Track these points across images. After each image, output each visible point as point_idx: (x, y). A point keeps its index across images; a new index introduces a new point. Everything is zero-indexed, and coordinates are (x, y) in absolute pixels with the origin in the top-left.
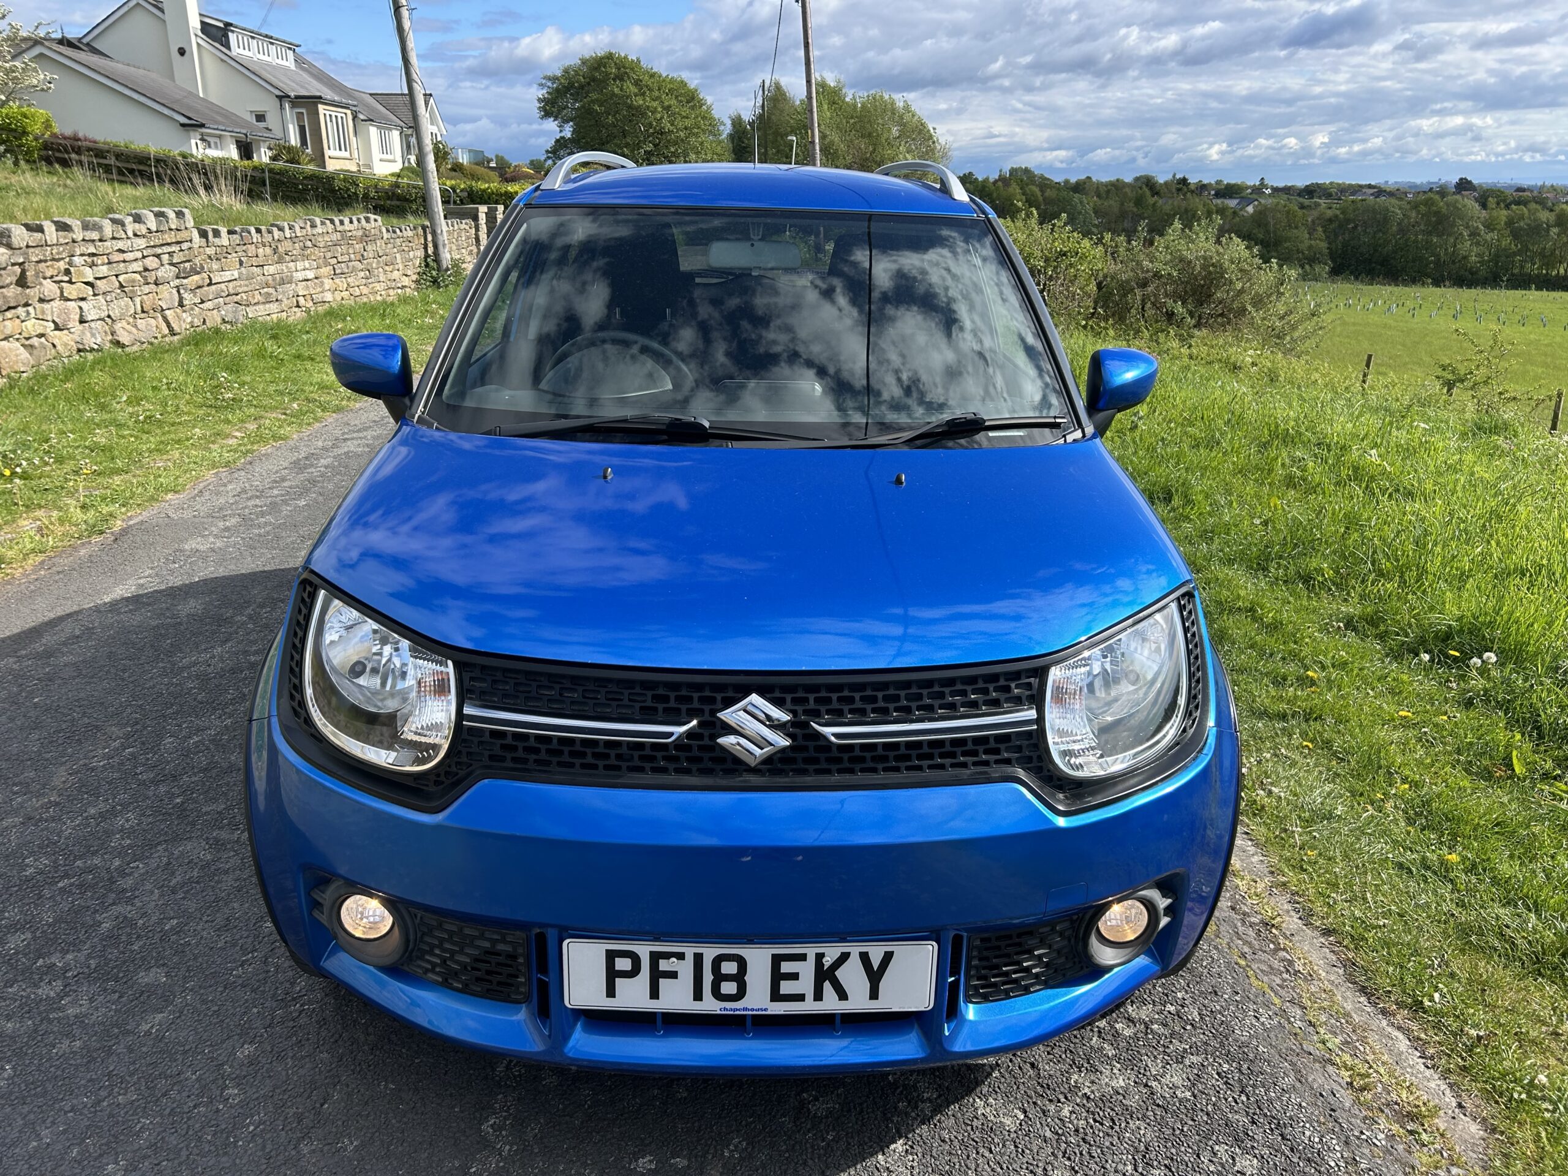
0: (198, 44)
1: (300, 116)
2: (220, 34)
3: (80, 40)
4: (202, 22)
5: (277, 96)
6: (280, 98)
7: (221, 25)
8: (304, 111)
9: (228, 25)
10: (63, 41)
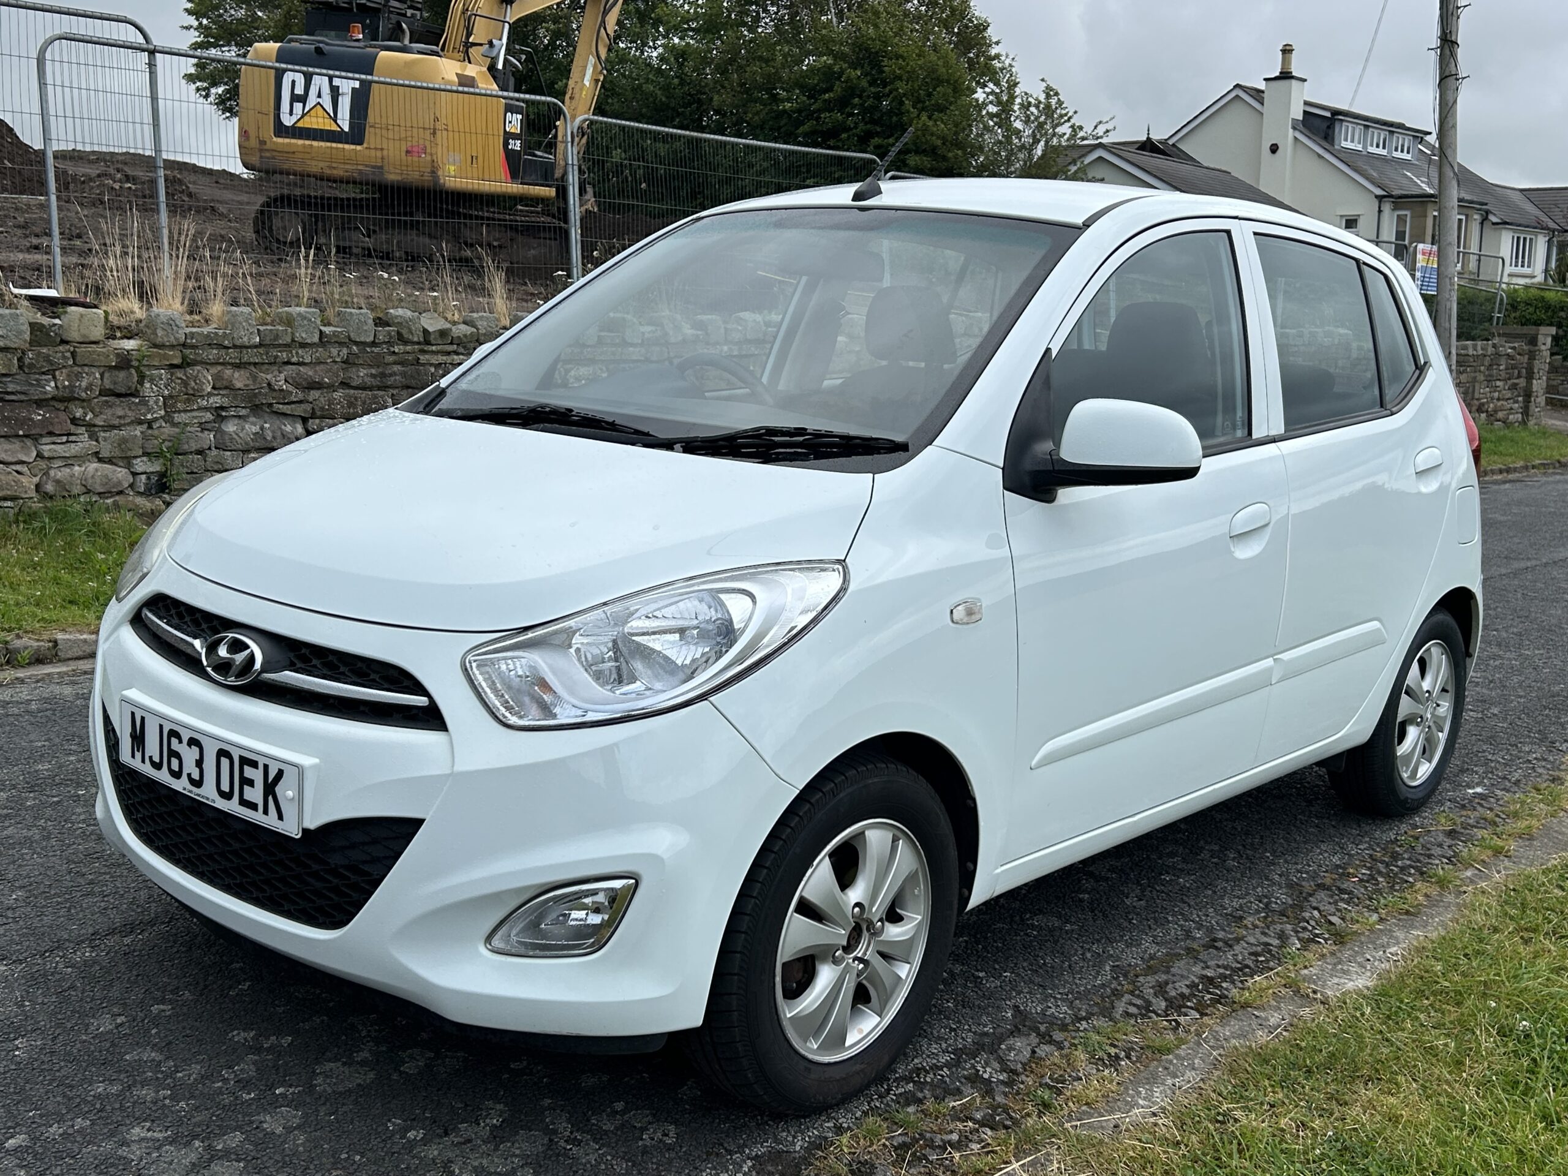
0: (1296, 138)
1: (1401, 220)
2: (1325, 125)
3: (1164, 142)
4: (1305, 112)
5: (1377, 197)
6: (1380, 198)
7: (1328, 114)
8: (1408, 213)
9: (1336, 113)
10: (1148, 146)
